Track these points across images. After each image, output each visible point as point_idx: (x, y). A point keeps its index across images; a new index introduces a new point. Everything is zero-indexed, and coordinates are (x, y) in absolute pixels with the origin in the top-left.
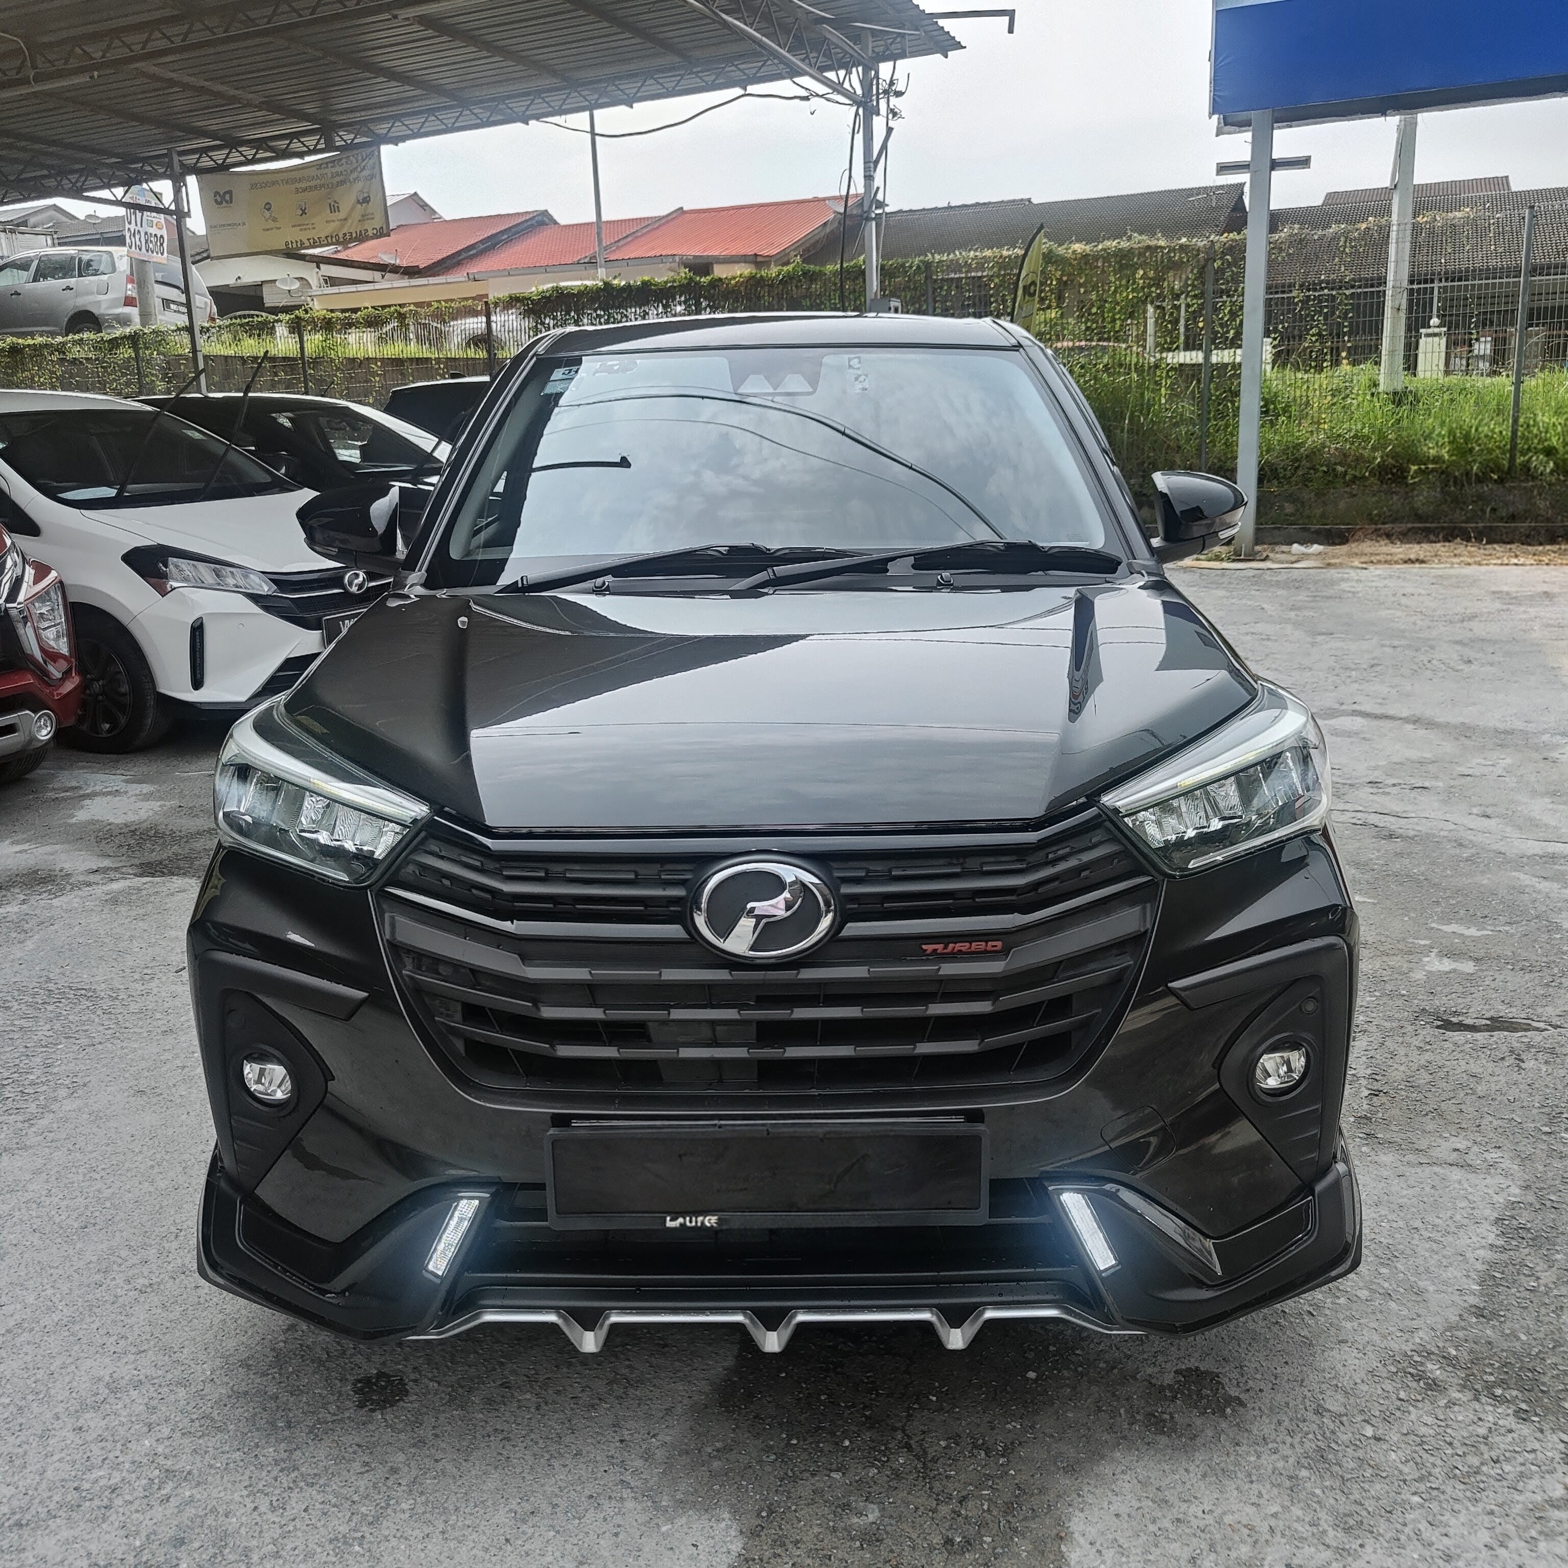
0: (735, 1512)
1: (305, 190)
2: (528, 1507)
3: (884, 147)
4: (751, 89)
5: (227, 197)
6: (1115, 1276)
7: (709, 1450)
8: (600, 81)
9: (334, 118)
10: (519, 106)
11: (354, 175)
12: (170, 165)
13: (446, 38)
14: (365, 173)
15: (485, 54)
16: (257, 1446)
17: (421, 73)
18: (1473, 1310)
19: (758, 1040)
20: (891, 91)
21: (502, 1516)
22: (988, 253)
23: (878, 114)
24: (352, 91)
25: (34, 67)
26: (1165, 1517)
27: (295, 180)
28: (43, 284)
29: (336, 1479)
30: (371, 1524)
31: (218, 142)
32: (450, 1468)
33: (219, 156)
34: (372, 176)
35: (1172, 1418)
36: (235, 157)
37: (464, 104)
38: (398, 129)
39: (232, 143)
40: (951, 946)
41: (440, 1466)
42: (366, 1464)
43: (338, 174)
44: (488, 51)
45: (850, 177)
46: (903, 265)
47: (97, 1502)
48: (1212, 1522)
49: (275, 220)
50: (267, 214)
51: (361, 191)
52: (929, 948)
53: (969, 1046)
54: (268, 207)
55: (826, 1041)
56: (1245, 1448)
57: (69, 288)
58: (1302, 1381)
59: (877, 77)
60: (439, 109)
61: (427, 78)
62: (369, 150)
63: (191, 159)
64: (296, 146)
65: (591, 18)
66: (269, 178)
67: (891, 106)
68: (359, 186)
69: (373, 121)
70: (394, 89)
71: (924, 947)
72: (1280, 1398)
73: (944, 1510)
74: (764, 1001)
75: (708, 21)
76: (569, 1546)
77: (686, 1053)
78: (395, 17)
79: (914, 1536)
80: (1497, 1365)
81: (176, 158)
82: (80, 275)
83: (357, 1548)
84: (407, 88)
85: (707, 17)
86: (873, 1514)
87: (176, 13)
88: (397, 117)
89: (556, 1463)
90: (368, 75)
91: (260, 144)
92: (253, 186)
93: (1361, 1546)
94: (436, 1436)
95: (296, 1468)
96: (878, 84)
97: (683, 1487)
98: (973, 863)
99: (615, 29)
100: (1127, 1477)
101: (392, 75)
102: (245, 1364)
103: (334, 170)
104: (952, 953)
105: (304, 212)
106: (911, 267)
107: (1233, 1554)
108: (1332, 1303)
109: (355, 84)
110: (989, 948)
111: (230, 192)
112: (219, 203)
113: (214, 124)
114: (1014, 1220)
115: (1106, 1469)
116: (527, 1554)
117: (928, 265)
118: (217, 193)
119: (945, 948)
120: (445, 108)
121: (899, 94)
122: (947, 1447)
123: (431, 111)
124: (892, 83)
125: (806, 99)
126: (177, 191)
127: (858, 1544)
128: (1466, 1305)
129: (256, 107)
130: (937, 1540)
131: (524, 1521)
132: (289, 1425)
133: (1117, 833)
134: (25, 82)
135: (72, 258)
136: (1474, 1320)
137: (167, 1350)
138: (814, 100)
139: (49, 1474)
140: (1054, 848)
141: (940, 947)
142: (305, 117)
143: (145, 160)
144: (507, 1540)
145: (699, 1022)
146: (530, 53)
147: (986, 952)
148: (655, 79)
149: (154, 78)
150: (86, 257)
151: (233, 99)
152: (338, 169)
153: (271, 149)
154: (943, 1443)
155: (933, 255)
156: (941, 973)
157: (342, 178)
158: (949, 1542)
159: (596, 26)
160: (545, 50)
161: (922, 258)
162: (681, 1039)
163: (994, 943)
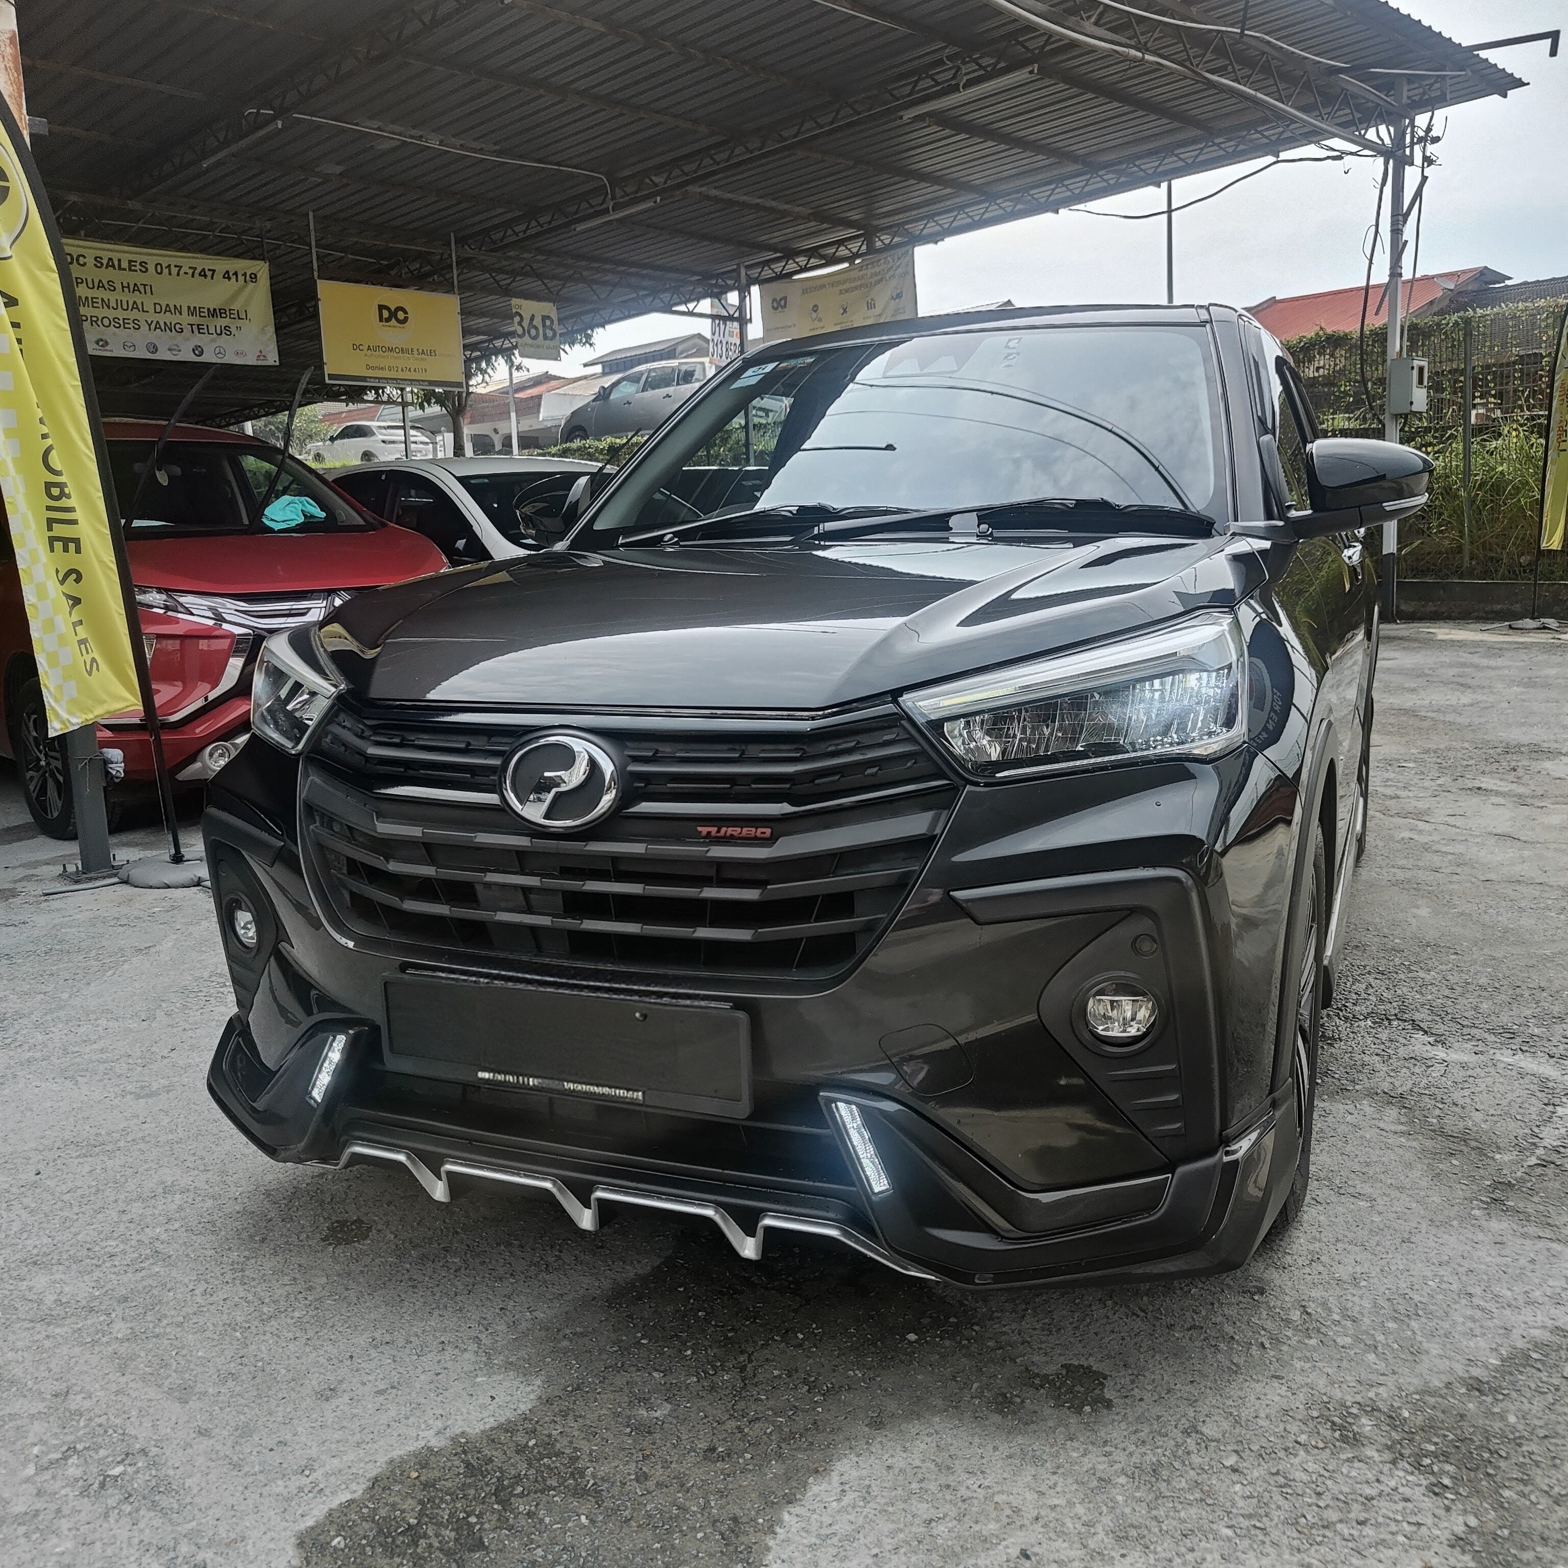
0: (549, 1381)
1: (847, 291)
2: (388, 1338)
3: (1419, 194)
4: (1283, 155)
5: (783, 303)
6: (886, 1201)
7: (568, 1331)
8: (1121, 163)
9: (875, 223)
10: (1041, 194)
11: (891, 273)
12: (738, 279)
13: (963, 136)
14: (900, 271)
15: (1003, 147)
16: (230, 1249)
17: (949, 171)
18: (1471, 1382)
19: (565, 911)
20: (1430, 138)
21: (362, 1340)
22: (1542, 303)
23: (1412, 164)
24: (892, 194)
25: (613, 198)
26: (936, 1480)
27: (839, 283)
28: (650, 393)
29: (264, 1285)
30: (262, 1320)
31: (778, 255)
32: (352, 1295)
33: (778, 267)
34: (906, 273)
35: (1023, 1402)
36: (791, 266)
37: (991, 198)
38: (932, 227)
39: (790, 254)
40: (724, 830)
41: (346, 1293)
42: (295, 1279)
43: (876, 274)
44: (1006, 144)
45: (1377, 232)
46: (1438, 324)
47: (94, 1262)
48: (981, 1496)
49: (820, 320)
50: (814, 315)
51: (896, 288)
52: (704, 830)
53: (743, 935)
54: (815, 308)
55: (620, 917)
56: (1075, 1444)
57: (668, 396)
58: (1196, 1401)
59: (1413, 126)
60: (968, 206)
61: (956, 175)
62: (903, 250)
63: (754, 272)
64: (843, 252)
65: (1102, 100)
66: (819, 283)
67: (1428, 154)
68: (894, 282)
69: (908, 223)
70: (927, 190)
71: (699, 829)
72: (1156, 1410)
73: (731, 1424)
74: (568, 872)
75: (1188, 81)
76: (394, 1373)
77: (503, 916)
78: (901, 118)
79: (684, 1437)
80: (1451, 1437)
81: (743, 271)
82: (678, 384)
83: (238, 1334)
84: (936, 187)
85: (1186, 78)
86: (662, 1411)
87: (722, 138)
88: (930, 217)
89: (436, 1313)
90: (897, 179)
91: (812, 252)
92: (805, 292)
93: (1123, 1556)
94: (362, 1272)
95: (243, 1270)
96: (1413, 132)
97: (523, 1353)
98: (754, 750)
99: (1126, 108)
100: (929, 1440)
101: (923, 177)
102: (268, 1194)
103: (874, 270)
104: (725, 837)
105: (845, 311)
106: (1447, 324)
107: (977, 1528)
108: (1299, 1342)
109: (885, 190)
110: (758, 834)
111: (785, 298)
112: (775, 309)
113: (776, 237)
114: (804, 1129)
115: (914, 1427)
116: (357, 1370)
117: (1468, 321)
118: (774, 300)
119: (718, 831)
120: (973, 204)
121: (1436, 140)
122: (780, 1377)
123: (961, 208)
124: (1429, 129)
125: (1339, 158)
126: (742, 299)
127: (628, 1430)
128: (1466, 1375)
129: (804, 218)
130: (702, 1445)
131: (376, 1347)
132: (263, 1240)
133: (913, 732)
134: (606, 211)
135: (673, 369)
136: (1463, 1390)
137: (224, 1173)
138: (1347, 158)
139: (79, 1237)
140: (837, 742)
141: (714, 830)
142: (850, 224)
143: (718, 276)
144: (351, 1357)
145: (515, 887)
146: (1048, 141)
147: (756, 838)
148: (1176, 155)
149: (717, 200)
150: (684, 368)
151: (785, 213)
152: (877, 269)
153: (822, 257)
154: (776, 1373)
155: (1474, 310)
156: (709, 854)
157: (879, 277)
158: (713, 1449)
159: (1105, 108)
160: (1064, 136)
161: (1461, 314)
162: (503, 904)
163: (763, 830)
